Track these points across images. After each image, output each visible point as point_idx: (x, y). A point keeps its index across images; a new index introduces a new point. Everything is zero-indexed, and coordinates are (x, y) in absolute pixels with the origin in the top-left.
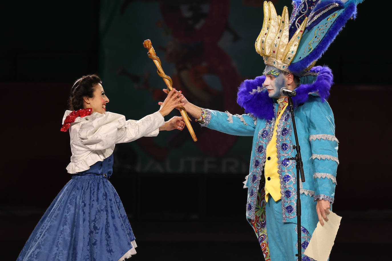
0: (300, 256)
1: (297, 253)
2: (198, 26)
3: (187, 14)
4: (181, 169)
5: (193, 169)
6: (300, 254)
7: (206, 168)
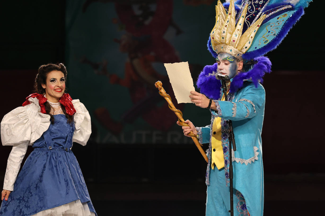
0: (232, 212)
1: (230, 210)
2: (147, 22)
3: (138, 12)
4: (134, 140)
5: (144, 140)
6: (232, 211)
7: (154, 140)
